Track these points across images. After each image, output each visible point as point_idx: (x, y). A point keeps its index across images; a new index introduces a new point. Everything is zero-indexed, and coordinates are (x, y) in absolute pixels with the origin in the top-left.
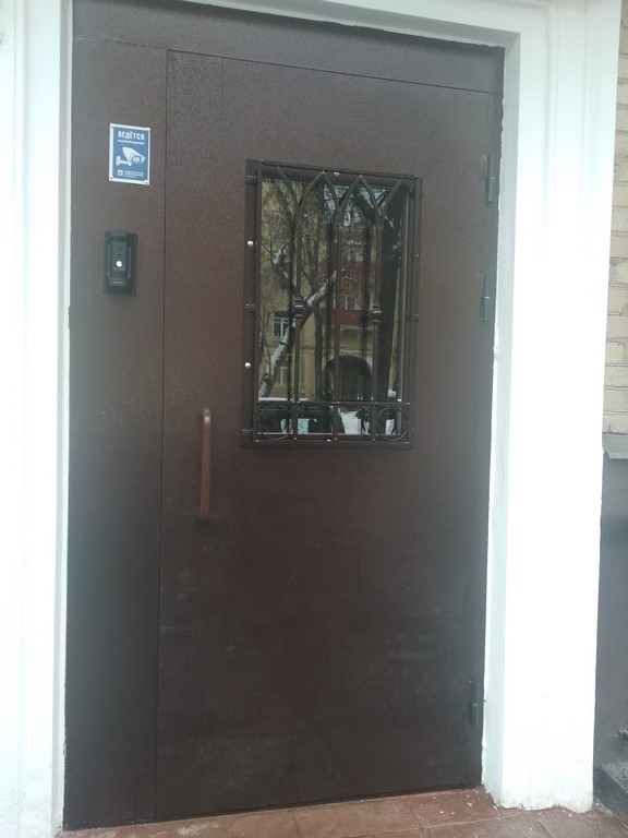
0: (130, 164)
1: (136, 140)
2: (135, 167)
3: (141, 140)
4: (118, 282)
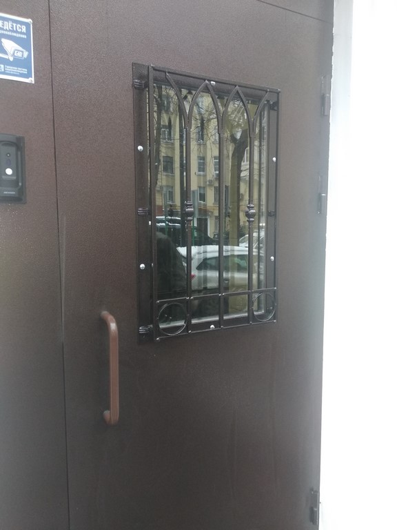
0: (11, 59)
1: (17, 32)
2: (17, 62)
3: (21, 33)
4: (11, 192)
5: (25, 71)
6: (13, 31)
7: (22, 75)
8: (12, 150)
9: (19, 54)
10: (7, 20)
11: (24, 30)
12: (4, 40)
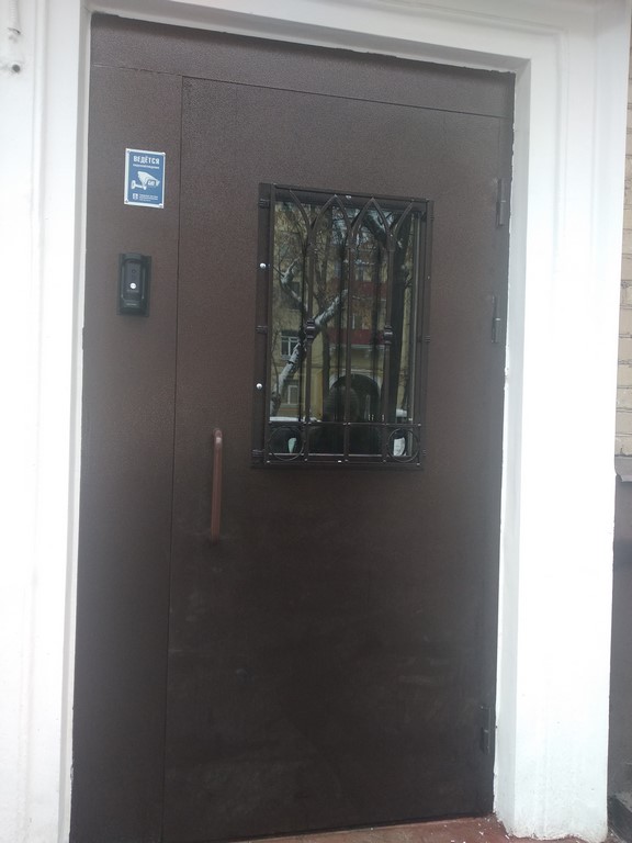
0: (145, 188)
1: (151, 164)
2: (151, 190)
3: (156, 165)
4: (132, 304)
5: (156, 198)
6: (148, 164)
7: (152, 202)
8: (137, 267)
9: (152, 184)
10: (144, 155)
11: (158, 161)
12: (139, 173)
